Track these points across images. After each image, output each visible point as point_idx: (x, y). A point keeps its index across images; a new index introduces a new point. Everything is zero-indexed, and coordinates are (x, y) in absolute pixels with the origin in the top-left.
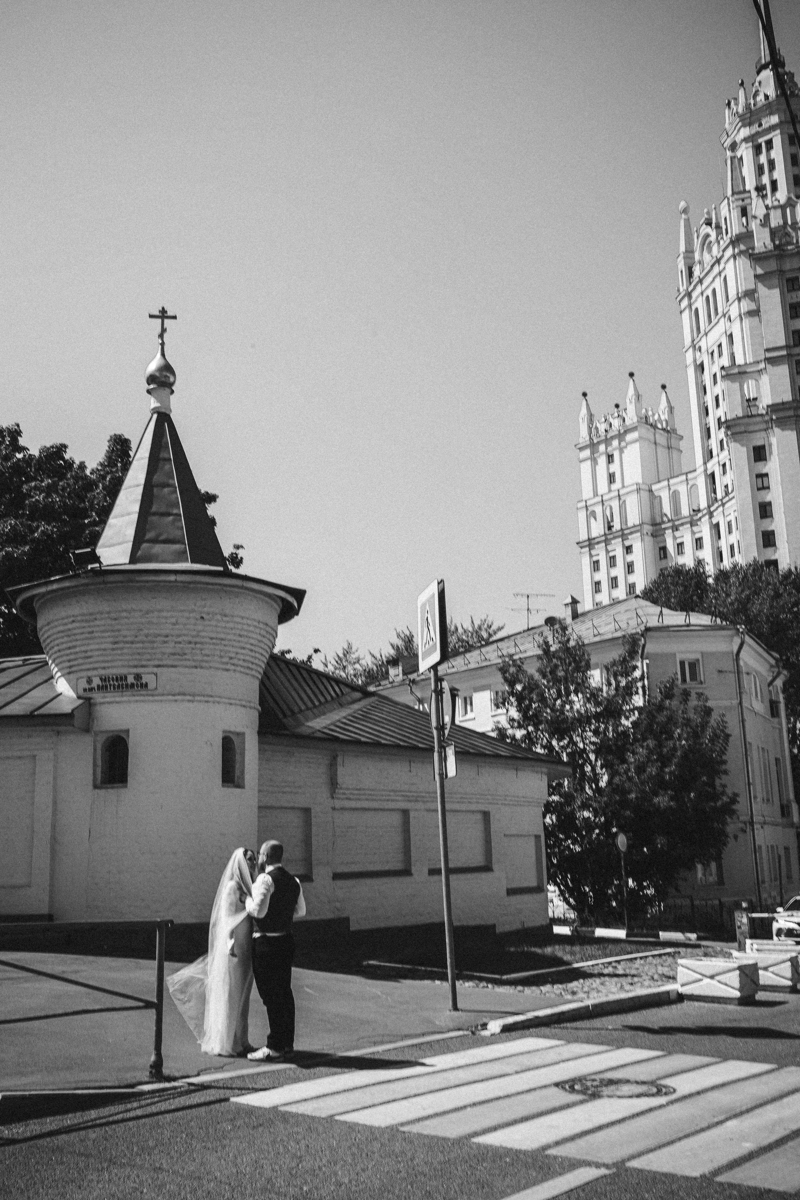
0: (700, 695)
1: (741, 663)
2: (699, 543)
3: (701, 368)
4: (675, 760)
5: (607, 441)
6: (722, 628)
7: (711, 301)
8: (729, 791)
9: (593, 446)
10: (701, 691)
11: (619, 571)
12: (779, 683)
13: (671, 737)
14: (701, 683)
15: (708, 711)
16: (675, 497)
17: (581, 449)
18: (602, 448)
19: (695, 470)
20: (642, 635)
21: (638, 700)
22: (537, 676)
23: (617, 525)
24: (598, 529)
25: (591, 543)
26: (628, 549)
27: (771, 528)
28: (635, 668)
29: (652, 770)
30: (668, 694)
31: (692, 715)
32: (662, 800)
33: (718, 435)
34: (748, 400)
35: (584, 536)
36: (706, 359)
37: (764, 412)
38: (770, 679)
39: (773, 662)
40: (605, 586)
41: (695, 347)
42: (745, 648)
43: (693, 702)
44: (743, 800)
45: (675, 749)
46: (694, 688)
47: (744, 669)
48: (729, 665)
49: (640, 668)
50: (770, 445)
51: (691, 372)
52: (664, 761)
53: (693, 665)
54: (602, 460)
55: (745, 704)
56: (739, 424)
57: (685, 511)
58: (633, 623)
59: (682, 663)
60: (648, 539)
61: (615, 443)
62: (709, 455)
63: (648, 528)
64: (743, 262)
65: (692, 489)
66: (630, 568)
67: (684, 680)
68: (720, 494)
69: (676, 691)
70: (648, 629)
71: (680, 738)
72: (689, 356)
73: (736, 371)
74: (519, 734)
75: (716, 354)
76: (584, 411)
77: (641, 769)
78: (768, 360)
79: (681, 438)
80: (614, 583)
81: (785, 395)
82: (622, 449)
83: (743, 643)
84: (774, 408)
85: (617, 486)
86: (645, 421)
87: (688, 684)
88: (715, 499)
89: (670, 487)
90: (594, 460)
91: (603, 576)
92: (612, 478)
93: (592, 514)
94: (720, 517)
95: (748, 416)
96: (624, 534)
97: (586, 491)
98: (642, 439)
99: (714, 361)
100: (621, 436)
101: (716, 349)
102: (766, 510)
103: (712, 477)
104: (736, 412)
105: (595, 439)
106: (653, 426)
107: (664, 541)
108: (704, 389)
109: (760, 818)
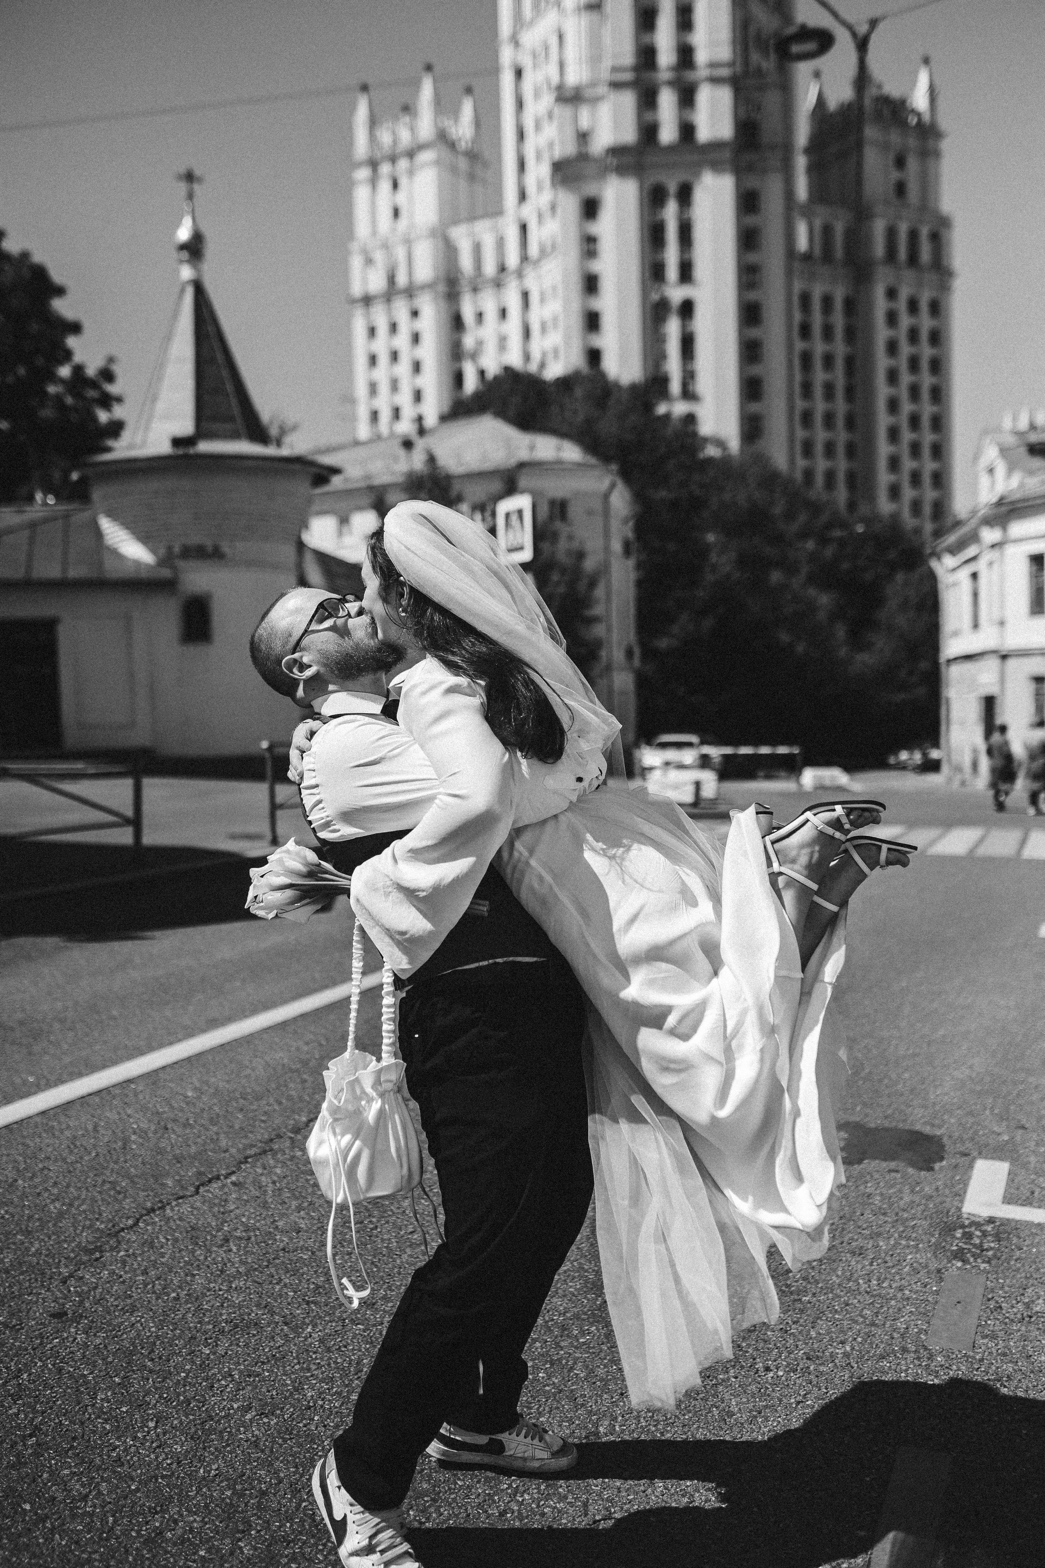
0: (570, 538)
1: (611, 505)
2: (503, 313)
3: (520, 73)
5: (393, 159)
6: (597, 467)
9: (374, 164)
10: (573, 534)
11: (402, 341)
12: (632, 519)
14: (572, 524)
15: (581, 555)
16: (477, 249)
17: (358, 166)
18: (385, 169)
19: (503, 214)
20: (515, 471)
23: (402, 280)
24: (376, 282)
25: (367, 300)
26: (415, 314)
27: (595, 308)
34: (582, 133)
35: (357, 290)
36: (526, 62)
37: (598, 154)
38: (626, 516)
39: (630, 497)
40: (383, 359)
41: (515, 41)
42: (615, 490)
46: (564, 530)
47: (612, 509)
48: (597, 505)
50: (604, 198)
51: (508, 78)
53: (563, 504)
54: (385, 186)
55: (612, 547)
57: (490, 268)
60: (443, 304)
61: (403, 163)
62: (522, 196)
63: (442, 288)
65: (500, 243)
66: (416, 338)
67: (552, 521)
68: (533, 250)
70: (521, 465)
72: (506, 55)
73: (569, 93)
75: (542, 59)
76: (362, 110)
78: (612, 84)
80: (394, 356)
81: (629, 135)
82: (411, 173)
83: (613, 486)
84: (616, 151)
85: (403, 223)
86: (443, 138)
87: (558, 525)
88: (525, 258)
89: (472, 234)
90: (373, 182)
91: (381, 346)
92: (396, 213)
93: (369, 261)
94: (531, 283)
95: (583, 157)
96: (410, 292)
97: (362, 229)
98: (438, 162)
99: (535, 66)
100: (411, 154)
101: (540, 50)
102: (591, 284)
103: (524, 228)
104: (567, 148)
105: (379, 155)
106: (452, 145)
107: (458, 306)
108: (519, 104)
109: (615, 663)
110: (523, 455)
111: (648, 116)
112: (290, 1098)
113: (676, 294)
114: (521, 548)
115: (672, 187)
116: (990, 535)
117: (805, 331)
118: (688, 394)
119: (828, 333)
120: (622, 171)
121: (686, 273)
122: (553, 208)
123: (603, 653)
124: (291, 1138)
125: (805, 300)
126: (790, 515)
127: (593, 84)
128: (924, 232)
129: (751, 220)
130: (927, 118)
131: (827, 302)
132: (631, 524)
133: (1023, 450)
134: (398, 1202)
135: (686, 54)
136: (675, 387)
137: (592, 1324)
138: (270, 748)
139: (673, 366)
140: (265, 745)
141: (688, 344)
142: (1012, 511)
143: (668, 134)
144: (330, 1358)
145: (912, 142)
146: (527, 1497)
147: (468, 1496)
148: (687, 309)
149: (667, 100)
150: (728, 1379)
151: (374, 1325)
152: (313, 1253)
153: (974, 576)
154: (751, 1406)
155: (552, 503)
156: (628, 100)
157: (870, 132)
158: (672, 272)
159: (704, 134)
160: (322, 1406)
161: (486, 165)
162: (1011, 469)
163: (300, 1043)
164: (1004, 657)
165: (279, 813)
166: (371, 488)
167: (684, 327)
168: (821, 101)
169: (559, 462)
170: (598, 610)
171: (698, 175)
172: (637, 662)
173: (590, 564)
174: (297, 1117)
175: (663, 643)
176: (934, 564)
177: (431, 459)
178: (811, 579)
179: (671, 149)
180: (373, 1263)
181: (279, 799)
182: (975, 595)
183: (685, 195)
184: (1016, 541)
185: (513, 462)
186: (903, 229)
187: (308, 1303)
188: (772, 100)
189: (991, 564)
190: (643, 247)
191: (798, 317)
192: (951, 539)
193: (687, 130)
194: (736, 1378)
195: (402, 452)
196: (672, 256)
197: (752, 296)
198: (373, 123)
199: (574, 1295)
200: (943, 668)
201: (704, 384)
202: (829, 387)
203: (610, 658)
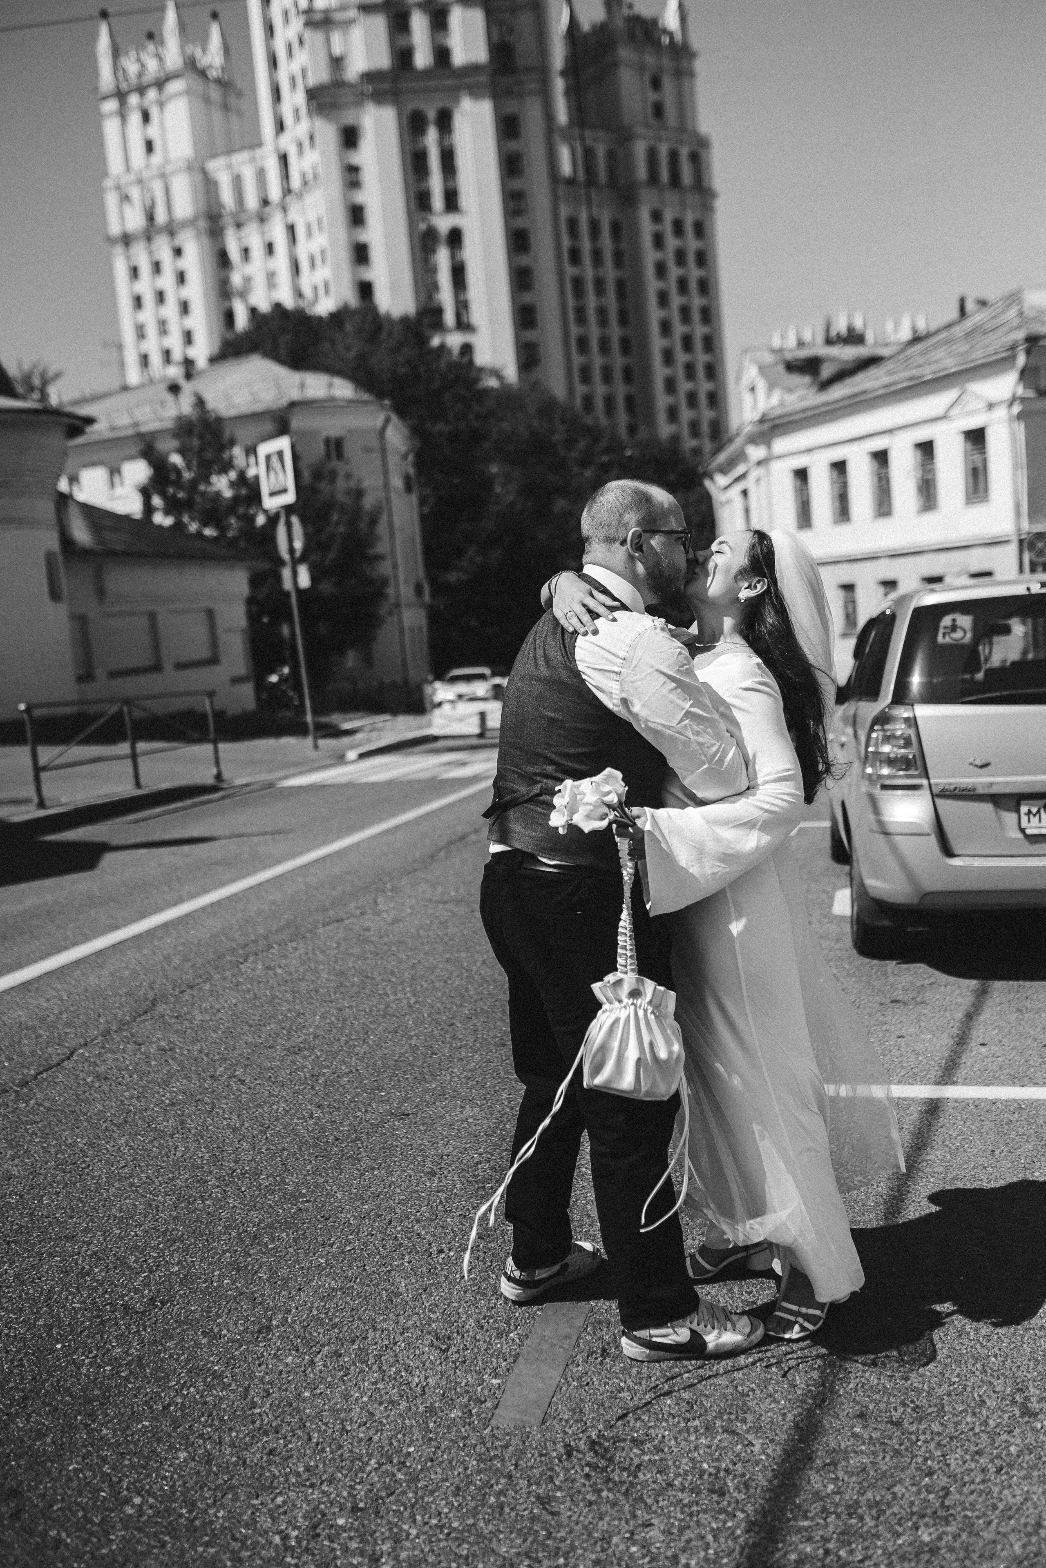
0: (348, 476)
1: (387, 441)
2: (270, 248)
5: (141, 90)
6: (367, 403)
9: (121, 96)
10: (350, 472)
11: (167, 281)
12: (412, 455)
14: (349, 462)
15: (359, 493)
16: (237, 182)
17: (102, 97)
18: (134, 100)
19: (261, 146)
20: (286, 411)
23: (161, 217)
24: (135, 221)
25: (126, 240)
26: (178, 252)
27: (363, 240)
31: (343, 498)
34: (336, 59)
35: (115, 229)
37: (353, 80)
38: (405, 452)
39: (407, 432)
40: (149, 300)
42: (391, 425)
43: (341, 484)
46: (340, 467)
47: (388, 446)
48: (375, 443)
50: (363, 126)
53: (339, 443)
54: (135, 118)
55: (391, 483)
57: (252, 202)
59: (327, 441)
60: (205, 240)
61: (152, 94)
62: (280, 127)
63: (203, 224)
65: (261, 175)
66: (181, 278)
67: (330, 460)
68: (296, 182)
69: (325, 472)
70: (293, 405)
71: (338, 524)
73: (318, 17)
76: (104, 41)
78: (361, 7)
80: (160, 297)
81: (383, 61)
82: (161, 104)
83: (387, 421)
84: (370, 77)
85: (157, 158)
86: (191, 65)
87: (335, 463)
88: (287, 191)
89: (229, 166)
90: (123, 116)
91: (145, 286)
92: (149, 146)
93: (125, 198)
94: (295, 216)
95: (338, 84)
96: (171, 229)
97: (115, 164)
98: (188, 92)
100: (160, 84)
102: (356, 215)
103: (284, 159)
104: (320, 75)
105: (124, 86)
106: (202, 73)
107: (223, 242)
108: (270, 30)
109: (403, 600)
110: (295, 395)
111: (402, 42)
112: (21, 1054)
113: (443, 223)
114: (284, 491)
115: (431, 115)
116: (756, 453)
117: (575, 256)
118: (463, 325)
119: (597, 257)
120: (379, 98)
121: (452, 202)
122: (311, 138)
123: (391, 591)
124: (16, 1091)
125: (573, 224)
126: (570, 443)
127: (343, 8)
128: (684, 151)
129: (512, 146)
130: (678, 37)
131: (594, 226)
132: (411, 458)
133: (781, 368)
134: (115, 1139)
136: (449, 318)
137: (283, 1231)
138: (28, 710)
139: (446, 296)
140: (22, 707)
141: (458, 273)
142: (774, 428)
143: (422, 59)
144: (23, 1290)
145: (666, 62)
146: (192, 1390)
147: (136, 1396)
148: (455, 238)
149: (419, 23)
150: (402, 1264)
151: (72, 1256)
152: (21, 1197)
153: (745, 493)
154: (417, 1286)
156: (379, 23)
157: (625, 53)
158: (438, 201)
159: (459, 58)
160: (7, 1335)
161: (240, 94)
162: (771, 386)
163: (42, 1000)
165: (44, 775)
166: (140, 436)
167: (453, 257)
168: (573, 23)
169: (332, 399)
170: (381, 548)
171: (457, 100)
172: (427, 598)
173: (368, 503)
174: (25, 1071)
175: (453, 577)
176: (707, 483)
177: (200, 402)
179: (427, 73)
180: (80, 1199)
181: (43, 761)
182: (747, 511)
183: (445, 121)
184: (780, 457)
185: (283, 402)
186: (663, 150)
187: (9, 1243)
188: (525, 20)
189: (758, 480)
190: (405, 173)
191: (566, 242)
192: (722, 457)
193: (442, 55)
194: (409, 1262)
195: (169, 398)
196: (436, 183)
197: (520, 223)
198: (116, 53)
199: (271, 1207)
201: (477, 315)
202: (602, 312)
203: (398, 596)
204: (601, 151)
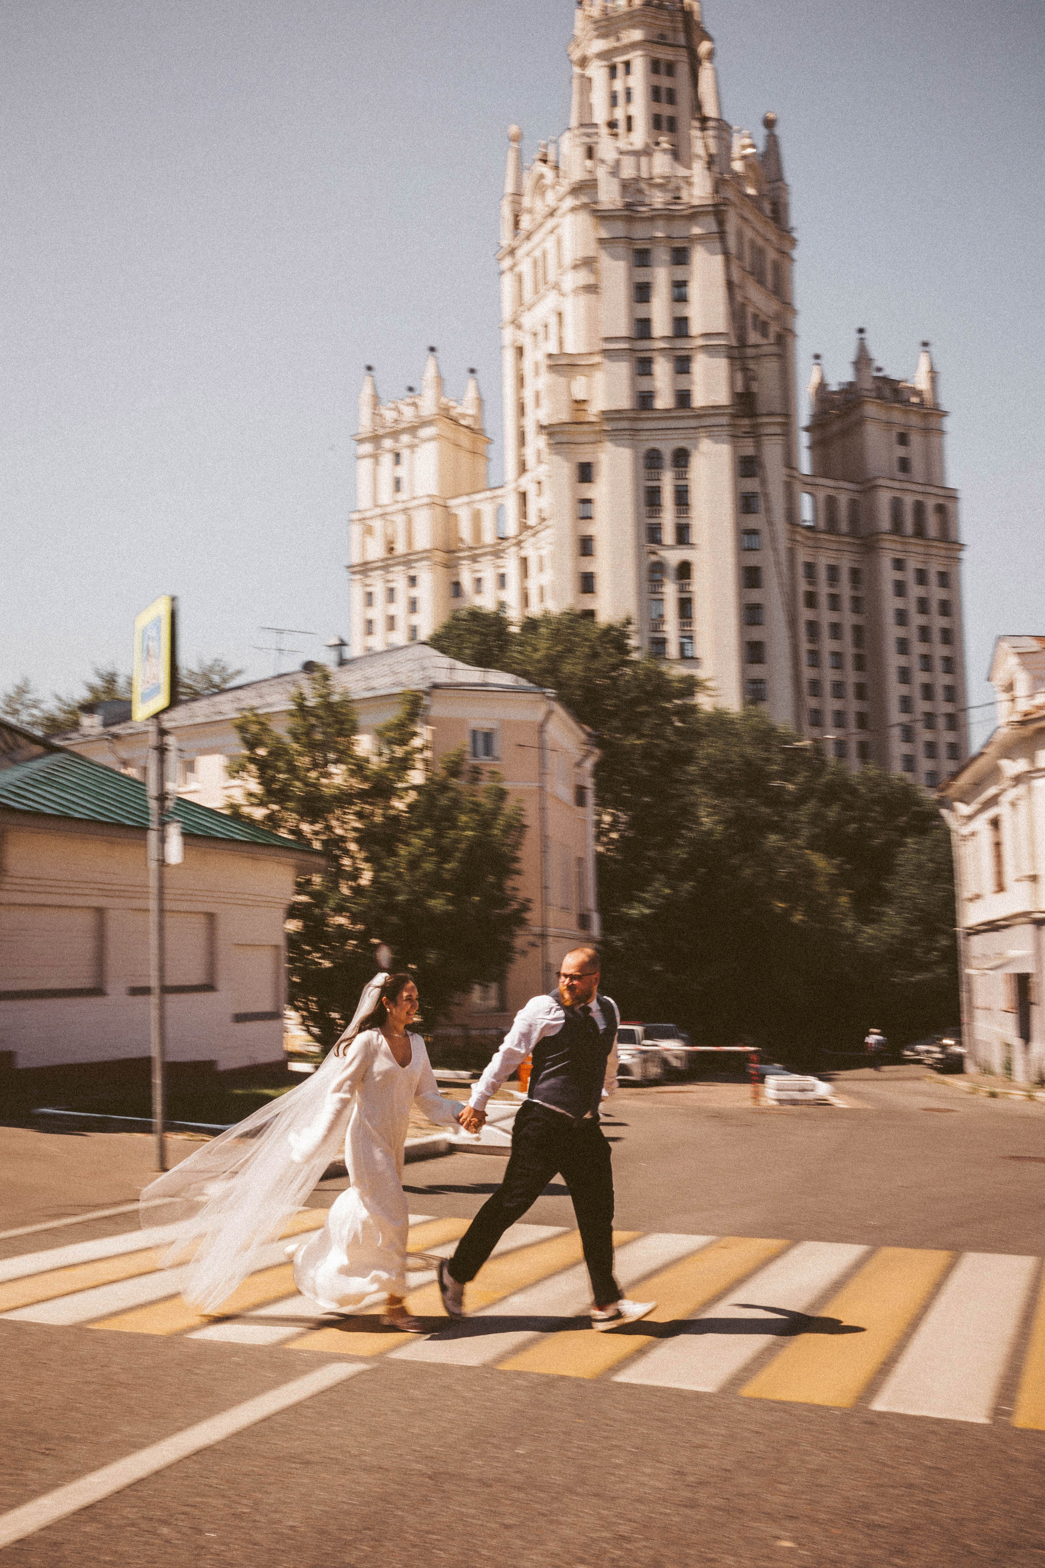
0: (493, 774)
1: (547, 737)
2: (502, 580)
3: (520, 351)
4: (458, 854)
5: (395, 434)
6: (526, 691)
7: (540, 265)
8: (522, 895)
9: (376, 439)
10: (496, 770)
11: (399, 609)
12: (589, 764)
13: (454, 827)
14: (497, 759)
15: (501, 795)
16: (477, 518)
17: (361, 441)
18: (388, 443)
19: (502, 487)
20: (427, 694)
21: (417, 777)
22: (287, 739)
23: (400, 548)
24: (375, 551)
25: (364, 569)
26: (413, 580)
27: (589, 570)
28: (415, 734)
29: (428, 866)
30: (454, 770)
31: (482, 799)
32: (438, 904)
33: (537, 443)
34: (577, 402)
35: (356, 559)
36: (527, 341)
37: (593, 419)
38: (578, 757)
39: (583, 737)
40: (380, 626)
41: (516, 323)
42: (554, 719)
43: (485, 783)
44: (536, 907)
45: (457, 841)
46: (486, 765)
47: (549, 745)
48: (531, 739)
49: (423, 735)
50: (598, 462)
51: (509, 356)
52: (444, 854)
53: (488, 736)
54: (387, 459)
55: (548, 789)
56: (562, 432)
57: (489, 538)
58: (417, 676)
60: (440, 570)
61: (405, 439)
62: (523, 468)
63: (440, 556)
64: (584, 219)
65: (499, 511)
66: (413, 605)
67: (475, 754)
68: (532, 520)
69: (466, 767)
70: (436, 686)
72: (508, 335)
73: (564, 361)
74: (259, 813)
75: (541, 337)
76: (367, 391)
77: (414, 864)
78: (605, 352)
79: (489, 441)
80: (391, 623)
81: (623, 401)
82: (413, 447)
83: (550, 713)
84: (609, 416)
85: (403, 496)
86: (445, 413)
88: (523, 527)
89: (470, 505)
90: (376, 458)
91: (377, 613)
92: (397, 485)
93: (369, 531)
94: (529, 550)
95: (577, 422)
96: (408, 561)
97: (364, 502)
98: (439, 438)
99: (536, 345)
100: (413, 430)
101: (540, 329)
102: (586, 546)
103: (522, 497)
104: (560, 415)
105: (380, 431)
106: (455, 421)
107: (458, 574)
108: (521, 381)
109: (552, 931)
110: (442, 678)
111: (643, 384)
113: (673, 557)
115: (667, 454)
116: (1013, 767)
117: (811, 600)
118: (686, 657)
119: (835, 602)
120: (615, 436)
121: (683, 535)
122: (550, 477)
125: (810, 568)
127: (587, 353)
128: (930, 503)
129: (748, 485)
130: (927, 396)
131: (833, 572)
135: (681, 325)
136: (673, 650)
139: (671, 629)
141: (685, 606)
142: (1040, 731)
143: (664, 401)
145: (915, 420)
148: (684, 570)
149: (662, 369)
155: (474, 733)
156: (621, 370)
157: (871, 410)
158: (668, 535)
159: (699, 400)
164: (1039, 923)
167: (681, 591)
168: (822, 384)
171: (694, 441)
172: (596, 930)
176: (944, 814)
178: (813, 845)
179: (666, 413)
183: (682, 458)
185: (421, 684)
186: (909, 500)
188: (768, 370)
190: (637, 507)
191: (803, 586)
192: (965, 779)
193: (683, 398)
196: (668, 518)
197: (753, 560)
198: (376, 403)
200: (961, 941)
201: (703, 647)
202: (837, 656)
203: (544, 926)
204: (843, 500)
